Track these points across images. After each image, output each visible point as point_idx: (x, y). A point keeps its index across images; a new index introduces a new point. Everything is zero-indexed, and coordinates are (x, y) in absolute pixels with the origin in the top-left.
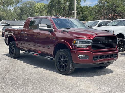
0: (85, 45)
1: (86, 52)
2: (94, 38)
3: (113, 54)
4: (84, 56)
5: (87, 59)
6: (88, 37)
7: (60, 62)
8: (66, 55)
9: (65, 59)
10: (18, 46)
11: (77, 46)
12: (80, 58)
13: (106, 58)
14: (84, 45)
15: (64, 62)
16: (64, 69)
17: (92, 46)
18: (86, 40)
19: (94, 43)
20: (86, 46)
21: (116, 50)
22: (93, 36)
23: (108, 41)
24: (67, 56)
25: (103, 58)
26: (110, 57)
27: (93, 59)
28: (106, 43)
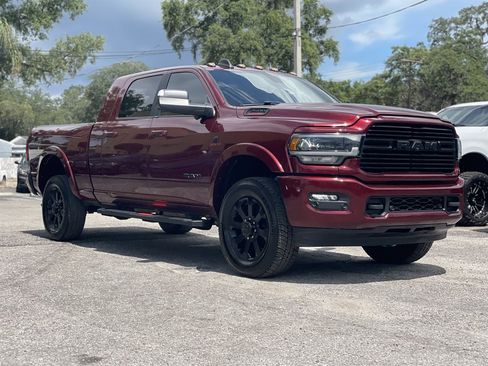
0: (335, 156)
1: (342, 180)
2: (370, 127)
3: (443, 198)
4: (332, 197)
5: (343, 210)
6: (345, 124)
7: (238, 232)
8: (263, 199)
9: (259, 217)
10: (78, 190)
11: (306, 160)
12: (316, 204)
13: (418, 208)
14: (330, 156)
15: (253, 229)
16: (253, 255)
17: (362, 161)
18: (337, 135)
19: (369, 147)
20: (339, 157)
21: (455, 183)
22: (367, 121)
23: (423, 143)
24: (265, 203)
25: (405, 208)
26: (430, 207)
27: (368, 209)
28: (414, 152)
